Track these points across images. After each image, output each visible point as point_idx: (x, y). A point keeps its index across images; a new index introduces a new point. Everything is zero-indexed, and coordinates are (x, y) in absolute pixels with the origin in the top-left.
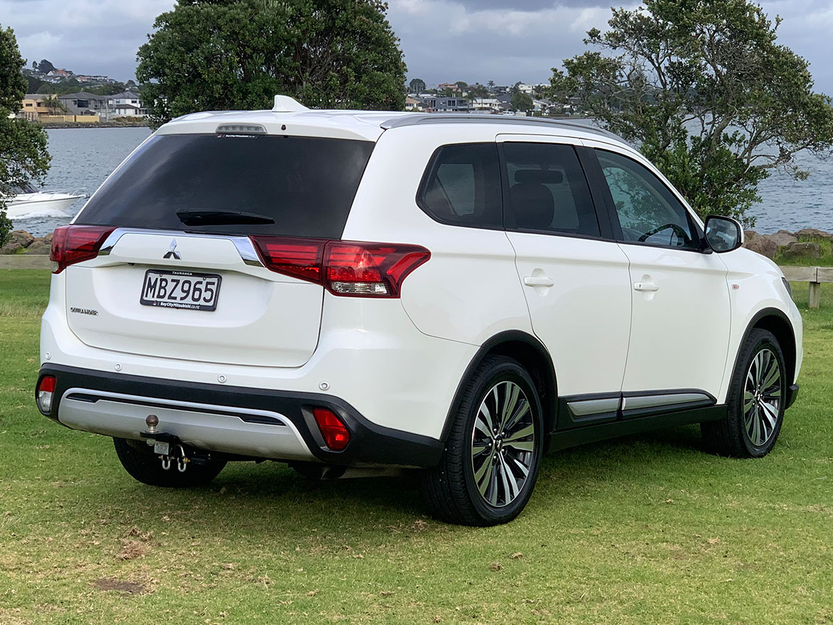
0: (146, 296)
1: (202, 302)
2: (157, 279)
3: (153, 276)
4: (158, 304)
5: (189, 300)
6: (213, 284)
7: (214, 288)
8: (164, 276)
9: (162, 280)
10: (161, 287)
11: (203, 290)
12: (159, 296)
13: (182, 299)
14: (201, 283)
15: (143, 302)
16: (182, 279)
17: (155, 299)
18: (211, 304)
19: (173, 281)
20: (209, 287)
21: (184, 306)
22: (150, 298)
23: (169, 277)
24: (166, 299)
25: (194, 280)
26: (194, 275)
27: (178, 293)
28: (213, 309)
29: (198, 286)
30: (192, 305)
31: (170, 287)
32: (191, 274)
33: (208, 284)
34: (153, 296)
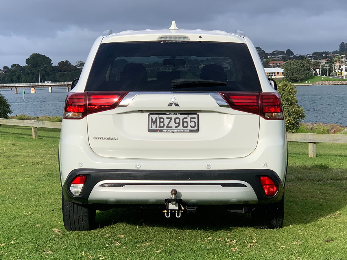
0: (151, 127)
1: (189, 128)
2: (156, 118)
3: (154, 117)
4: (161, 131)
5: (181, 127)
6: (195, 118)
7: (196, 120)
8: (161, 116)
9: (160, 118)
10: (160, 122)
11: (189, 122)
12: (160, 127)
13: (176, 127)
14: (187, 118)
15: (150, 131)
16: (174, 117)
17: (158, 128)
18: (196, 128)
19: (167, 118)
20: (192, 120)
21: (178, 131)
22: (154, 128)
23: (165, 117)
24: (165, 128)
25: (181, 117)
26: (181, 114)
27: (172, 124)
28: (197, 131)
29: (185, 120)
30: (183, 130)
31: (166, 121)
32: (179, 114)
33: (191, 118)
34: (156, 127)
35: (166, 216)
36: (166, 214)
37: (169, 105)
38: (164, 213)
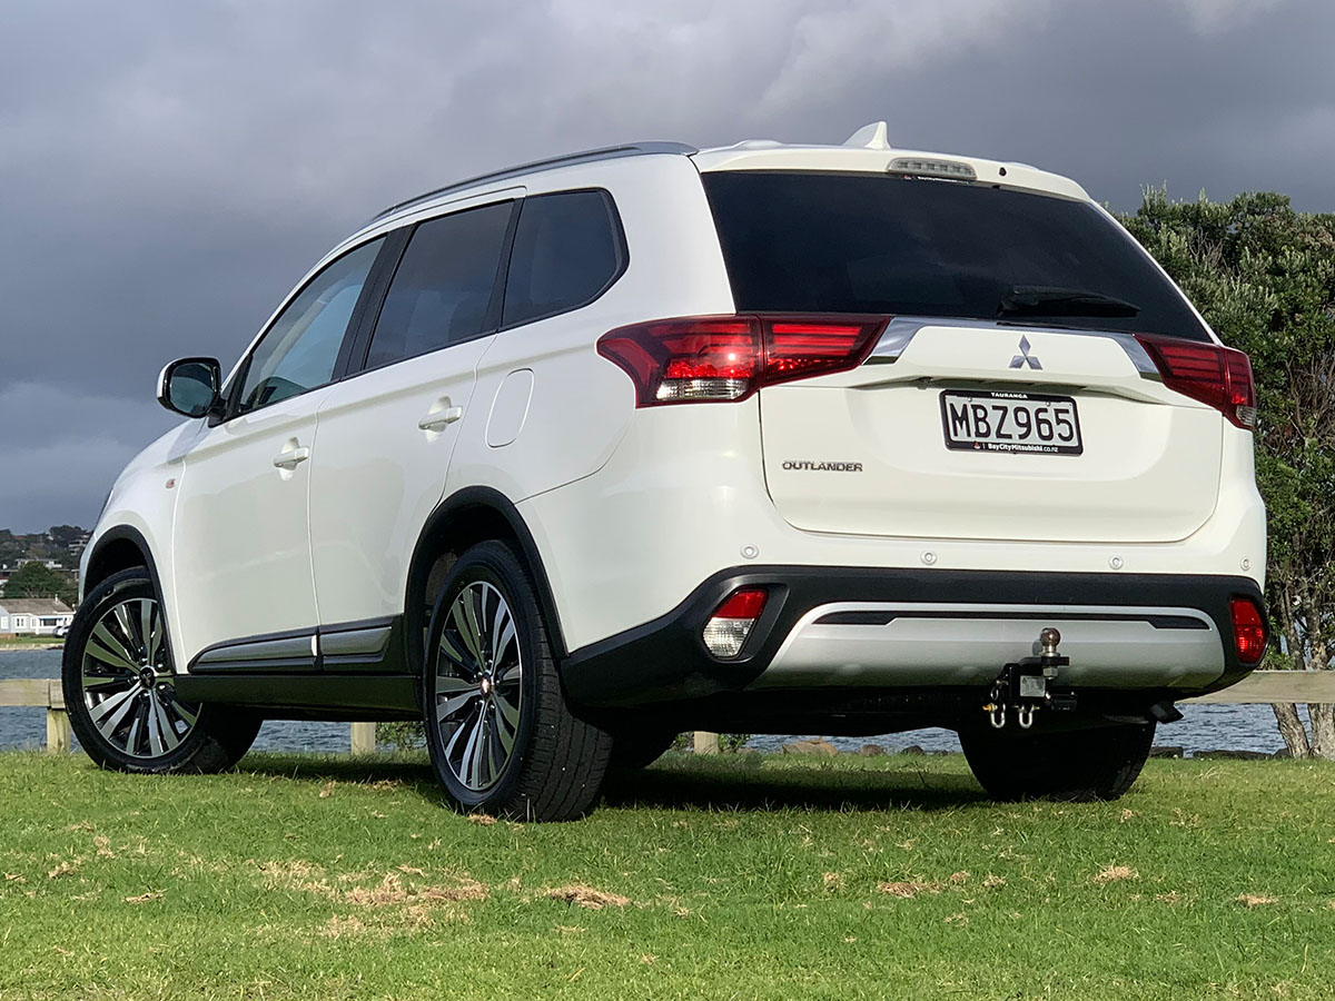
0: (956, 434)
1: (1056, 441)
2: (965, 406)
3: (958, 402)
4: (985, 447)
5: (1034, 438)
6: (1067, 411)
7: (1070, 417)
8: (977, 401)
9: (975, 407)
10: (977, 420)
11: (1054, 422)
12: (978, 434)
13: (1021, 437)
14: (1046, 410)
15: (952, 445)
16: (1011, 405)
17: (973, 438)
18: (1074, 443)
19: (995, 408)
20: (1061, 416)
21: (1026, 448)
22: (962, 436)
23: (987, 403)
24: (993, 438)
25: (1032, 406)
26: (1031, 398)
27: (1010, 426)
28: (1078, 450)
29: (1041, 416)
30: (1044, 446)
31: (994, 418)
32: (1025, 396)
33: (1057, 411)
34: (969, 435)
35: (993, 722)
36: (993, 716)
37: (1013, 366)
38: (988, 713)
